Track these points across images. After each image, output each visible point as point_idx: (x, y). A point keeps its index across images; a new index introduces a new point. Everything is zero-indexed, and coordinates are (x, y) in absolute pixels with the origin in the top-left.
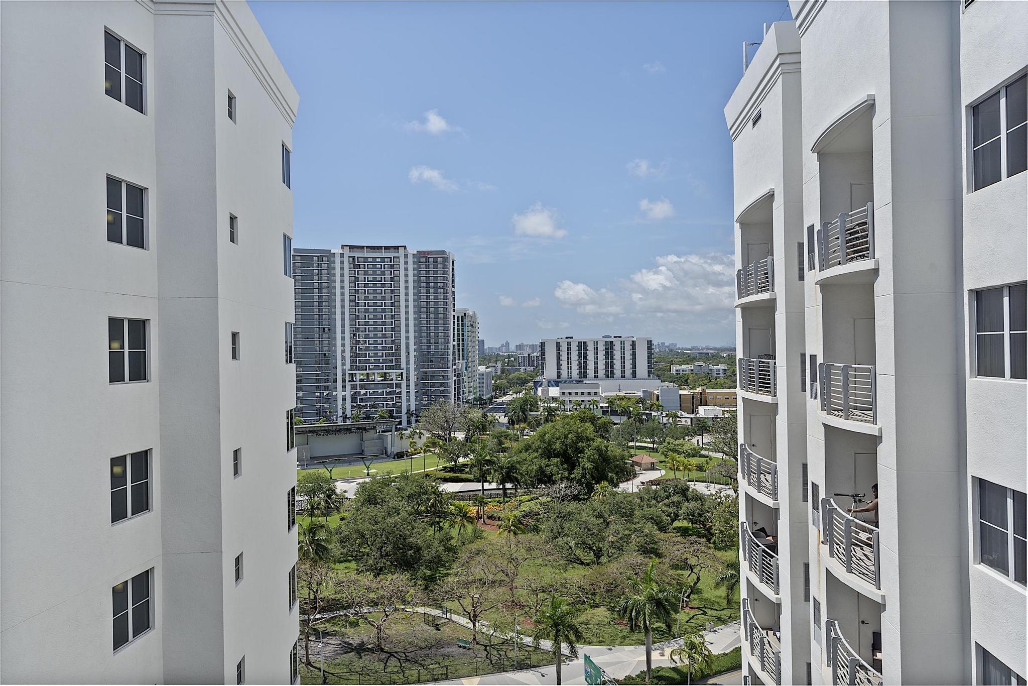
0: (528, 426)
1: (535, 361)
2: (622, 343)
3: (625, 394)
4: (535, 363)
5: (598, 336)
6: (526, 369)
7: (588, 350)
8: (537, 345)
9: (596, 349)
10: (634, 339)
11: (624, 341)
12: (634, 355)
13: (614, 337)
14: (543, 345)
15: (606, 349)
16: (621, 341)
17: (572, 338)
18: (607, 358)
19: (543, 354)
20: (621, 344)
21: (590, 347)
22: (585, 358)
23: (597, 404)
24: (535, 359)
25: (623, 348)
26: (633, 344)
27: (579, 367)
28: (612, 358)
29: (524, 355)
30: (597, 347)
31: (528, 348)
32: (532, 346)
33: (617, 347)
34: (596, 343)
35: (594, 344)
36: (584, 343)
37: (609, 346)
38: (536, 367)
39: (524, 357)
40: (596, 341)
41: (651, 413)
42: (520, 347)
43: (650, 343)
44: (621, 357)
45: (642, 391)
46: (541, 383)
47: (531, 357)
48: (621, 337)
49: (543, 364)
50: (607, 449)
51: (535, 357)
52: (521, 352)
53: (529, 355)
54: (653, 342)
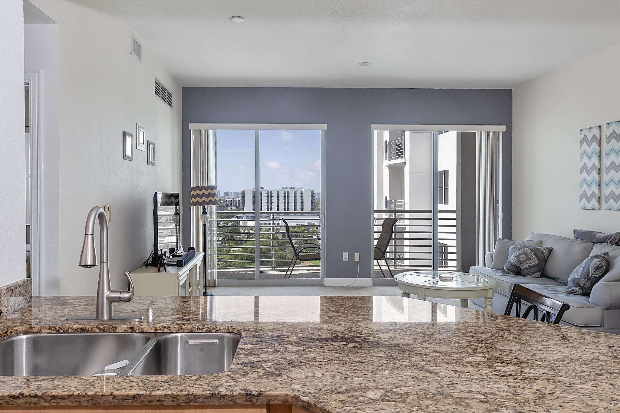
0: (234, 244)
1: (238, 203)
2: (295, 192)
3: (297, 224)
4: (238, 205)
5: (279, 188)
6: (231, 208)
7: (273, 196)
8: (238, 193)
10: (303, 190)
11: (296, 191)
12: (302, 200)
13: (290, 188)
14: (244, 192)
15: (285, 196)
16: (294, 191)
17: (263, 188)
18: (285, 201)
19: (244, 199)
20: (294, 193)
21: (275, 194)
22: (271, 201)
23: (279, 230)
24: (238, 202)
25: (295, 196)
26: (302, 193)
27: (267, 207)
28: (288, 201)
29: (231, 199)
30: (279, 195)
31: (232, 194)
32: (235, 193)
33: (292, 195)
34: (278, 192)
35: (277, 192)
36: (271, 191)
37: (287, 194)
38: (238, 207)
39: (230, 200)
40: (278, 190)
41: (313, 237)
42: (227, 194)
43: (312, 192)
44: (294, 201)
45: (307, 223)
46: (242, 217)
47: (235, 200)
48: (294, 188)
49: (244, 205)
50: (286, 257)
51: (238, 201)
52: (228, 197)
53: (233, 199)
54: (314, 192)
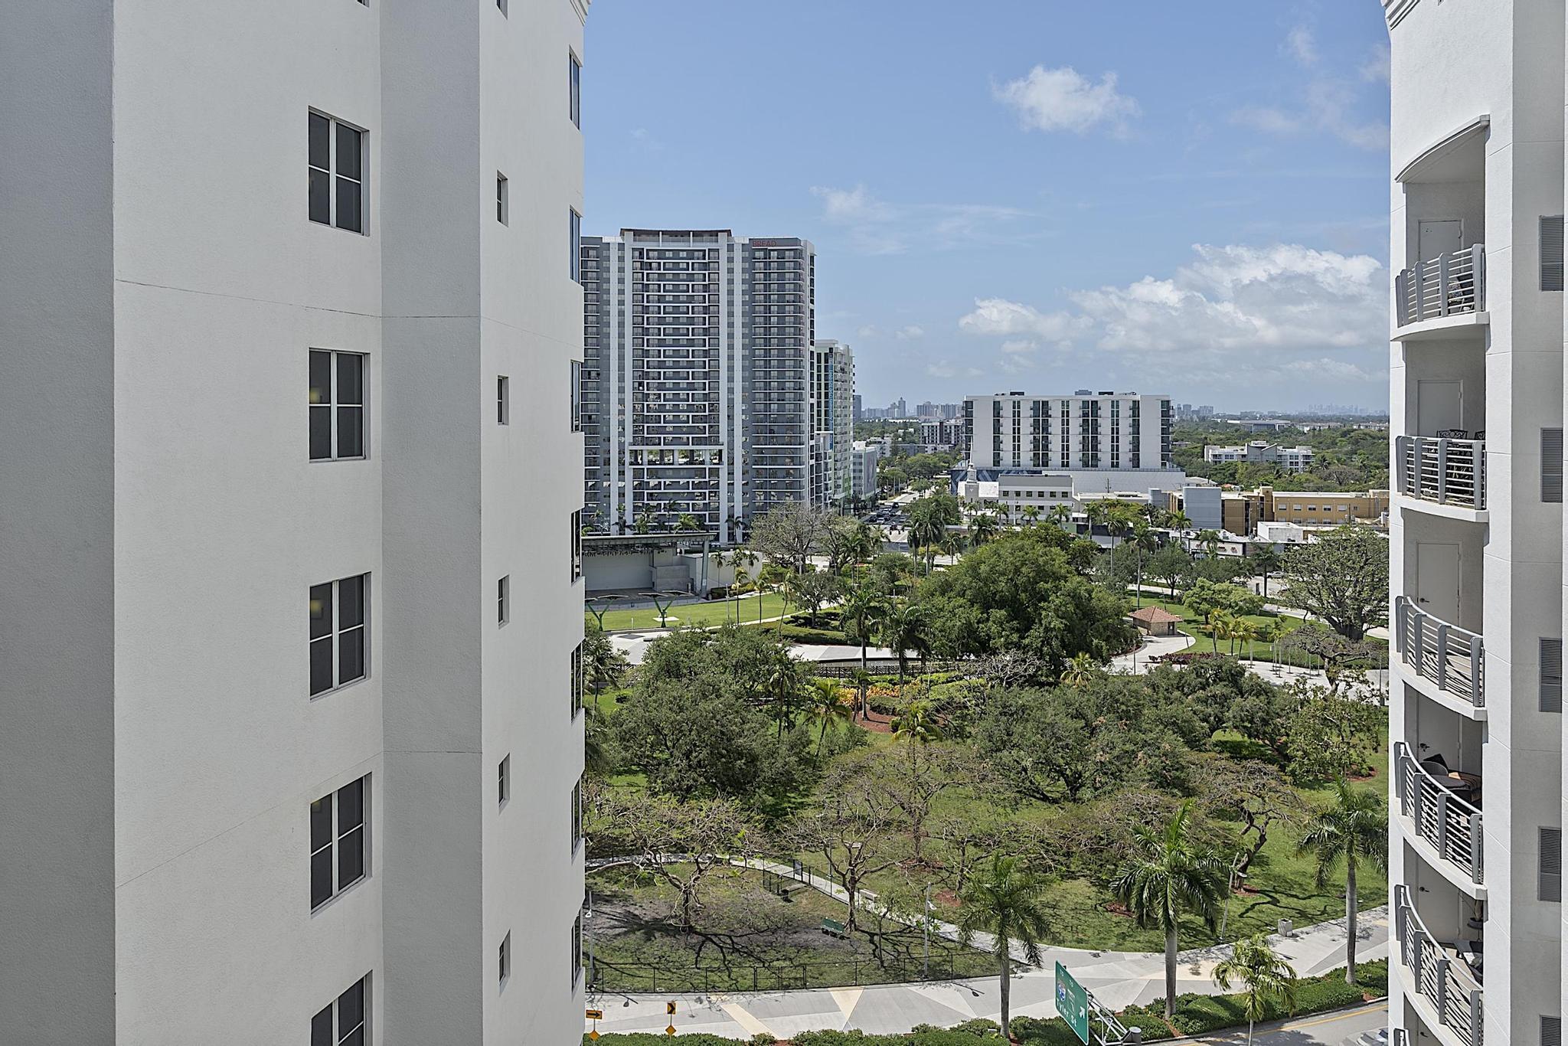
0: (942, 549)
1: (953, 435)
2: (1115, 404)
3: (1119, 496)
4: (953, 438)
5: (1068, 393)
6: (936, 449)
7: (1050, 416)
8: (954, 406)
9: (1066, 414)
10: (1138, 398)
11: (1117, 402)
12: (1136, 426)
13: (1100, 393)
14: (968, 405)
15: (1085, 415)
16: (1113, 402)
17: (1023, 394)
18: (1085, 431)
19: (969, 422)
20: (1113, 407)
21: (1056, 411)
22: (1045, 430)
23: (1068, 513)
24: (953, 431)
25: (1115, 414)
26: (1136, 407)
27: (1034, 447)
28: (1095, 431)
29: (934, 424)
30: (1068, 412)
31: (939, 411)
32: (946, 408)
33: (1105, 411)
34: (1065, 404)
35: (1063, 405)
36: (1045, 403)
37: (1091, 409)
38: (955, 445)
39: (933, 426)
40: (1065, 399)
41: (1168, 533)
42: (924, 409)
43: (1166, 405)
44: (1113, 429)
45: (1150, 492)
46: (964, 473)
47: (946, 427)
48: (1112, 393)
49: (969, 439)
50: (1090, 595)
51: (953, 427)
52: (927, 417)
53: (941, 423)
54: (1172, 404)
